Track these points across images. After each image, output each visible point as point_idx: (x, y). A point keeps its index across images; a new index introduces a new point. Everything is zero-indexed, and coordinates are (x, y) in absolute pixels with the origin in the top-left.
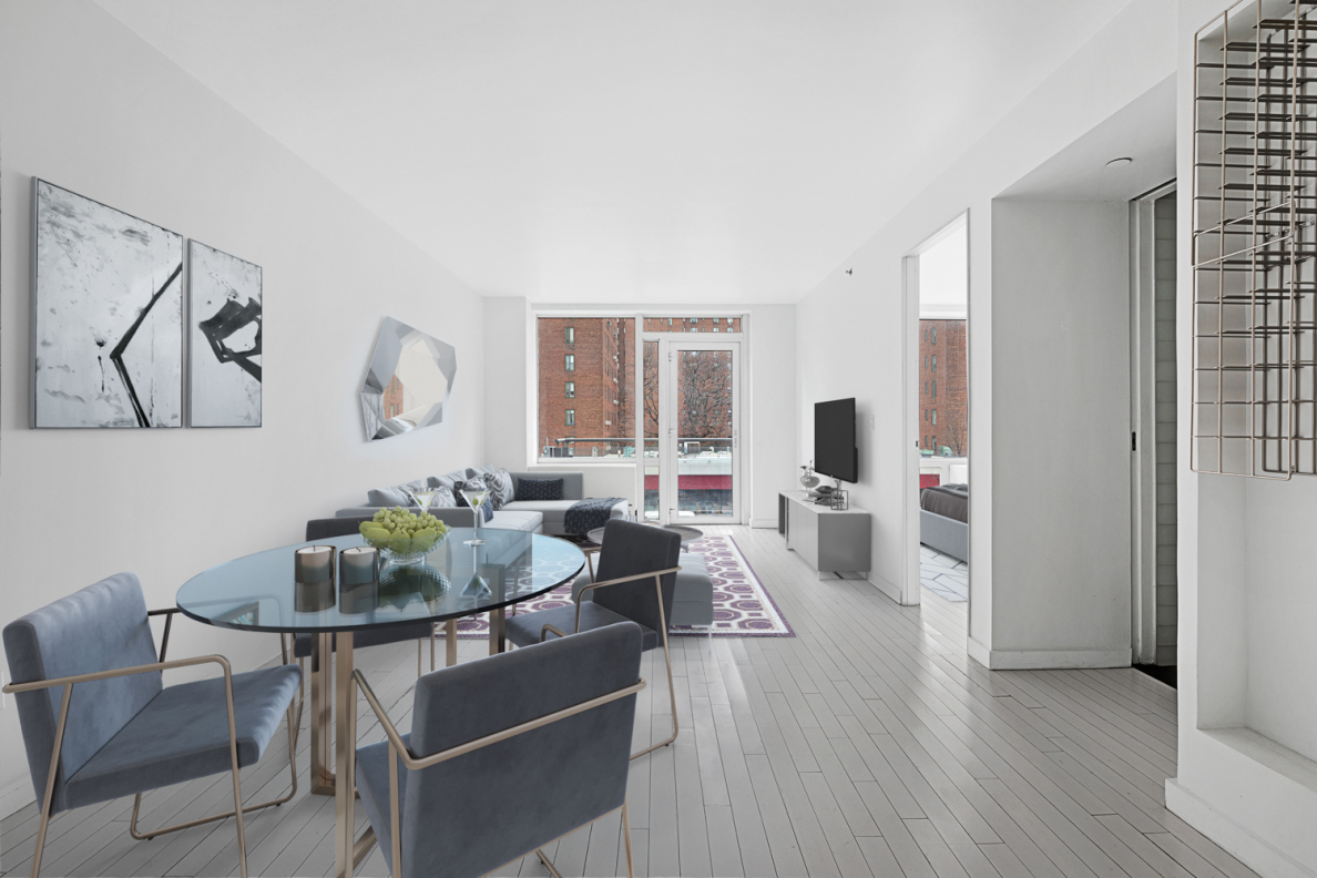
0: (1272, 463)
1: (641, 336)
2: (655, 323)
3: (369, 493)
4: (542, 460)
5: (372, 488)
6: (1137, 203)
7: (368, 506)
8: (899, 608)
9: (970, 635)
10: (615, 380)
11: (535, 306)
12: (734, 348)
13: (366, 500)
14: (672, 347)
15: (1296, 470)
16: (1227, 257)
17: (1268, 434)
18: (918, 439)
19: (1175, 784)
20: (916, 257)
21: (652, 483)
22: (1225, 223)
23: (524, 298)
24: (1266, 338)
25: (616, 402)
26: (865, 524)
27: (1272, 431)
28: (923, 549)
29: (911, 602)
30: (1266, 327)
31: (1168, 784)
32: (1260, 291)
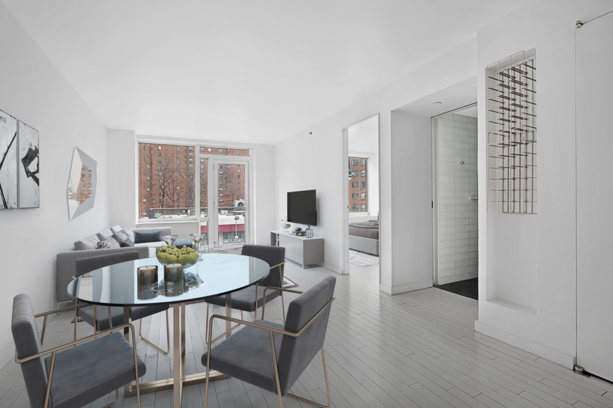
0: (506, 210)
1: (198, 156)
2: (204, 150)
3: (75, 243)
4: (142, 220)
5: (77, 240)
6: (433, 118)
7: (74, 250)
8: (341, 276)
9: (380, 283)
10: (148, 178)
11: (138, 136)
12: (246, 164)
13: (73, 246)
14: (215, 161)
15: (514, 212)
16: (491, 144)
17: (504, 200)
18: (348, 205)
19: (478, 321)
20: (347, 130)
21: (204, 230)
22: (500, 131)
23: (134, 131)
24: (503, 169)
25: (148, 189)
26: (321, 243)
27: (505, 199)
28: (350, 251)
29: (346, 273)
30: (514, 166)
31: (476, 322)
32: (501, 156)
